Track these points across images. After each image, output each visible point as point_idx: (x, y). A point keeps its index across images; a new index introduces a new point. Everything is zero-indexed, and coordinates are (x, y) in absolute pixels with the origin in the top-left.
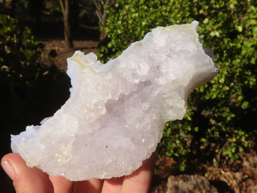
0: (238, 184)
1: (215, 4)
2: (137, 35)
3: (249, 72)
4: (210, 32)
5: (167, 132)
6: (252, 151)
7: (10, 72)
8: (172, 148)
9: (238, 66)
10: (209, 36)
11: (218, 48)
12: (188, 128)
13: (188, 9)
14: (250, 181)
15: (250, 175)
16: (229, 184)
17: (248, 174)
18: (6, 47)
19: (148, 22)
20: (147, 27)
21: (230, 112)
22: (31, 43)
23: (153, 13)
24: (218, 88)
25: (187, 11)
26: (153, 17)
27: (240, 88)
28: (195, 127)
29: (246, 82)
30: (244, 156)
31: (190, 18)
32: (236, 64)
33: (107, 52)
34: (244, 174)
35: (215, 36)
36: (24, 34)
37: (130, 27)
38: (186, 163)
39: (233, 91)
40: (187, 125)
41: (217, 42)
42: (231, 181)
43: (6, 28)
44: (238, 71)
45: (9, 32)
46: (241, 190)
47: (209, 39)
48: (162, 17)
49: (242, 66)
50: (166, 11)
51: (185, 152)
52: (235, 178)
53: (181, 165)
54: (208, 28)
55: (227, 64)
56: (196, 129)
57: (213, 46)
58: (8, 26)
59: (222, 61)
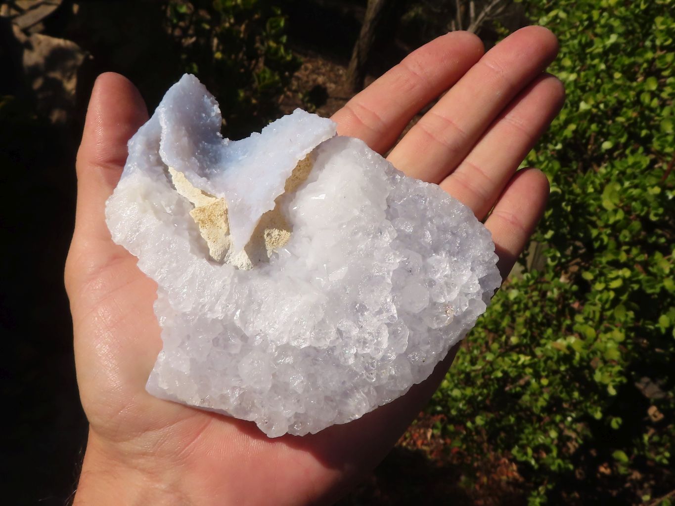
2: (553, 129)
5: (537, 400)
8: (532, 445)
12: (596, 411)
18: (215, 42)
19: (596, 106)
20: (589, 117)
22: (277, 51)
26: (612, 99)
28: (616, 415)
38: (548, 493)
40: (595, 403)
45: (236, 7)
48: (638, 108)
50: (654, 95)
51: (559, 465)
53: (535, 493)
56: (615, 423)
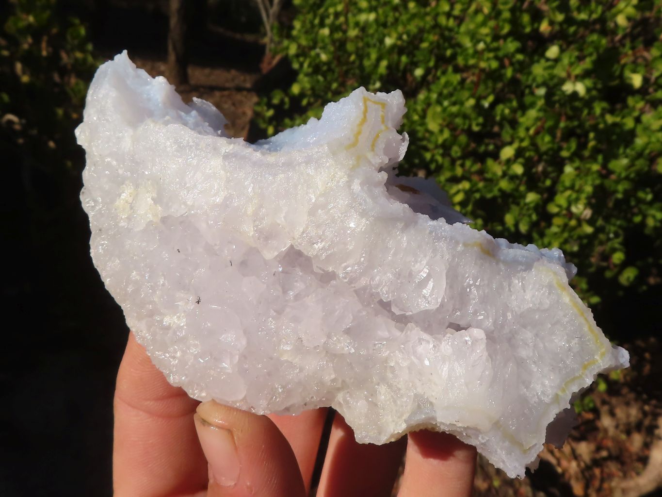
0: (583, 472)
1: (579, 10)
2: (368, 70)
3: (647, 194)
4: (562, 81)
6: (625, 391)
7: (23, 133)
9: (623, 175)
10: (558, 93)
11: (576, 123)
13: (506, 15)
14: (613, 467)
15: (614, 452)
16: (559, 470)
17: (608, 449)
18: (19, 66)
19: (400, 38)
20: (396, 50)
21: (588, 291)
22: (85, 60)
23: (414, 16)
24: (566, 226)
25: (505, 20)
26: (413, 28)
27: (621, 232)
29: (638, 219)
30: (604, 402)
31: (509, 39)
32: (618, 170)
33: (287, 106)
34: (599, 449)
35: (575, 95)
36: (69, 37)
37: (350, 47)
39: (602, 236)
41: (574, 109)
42: (564, 463)
43: (24, 16)
44: (621, 188)
45: (29, 26)
46: (587, 487)
47: (559, 101)
48: (437, 30)
49: (632, 175)
50: (449, 15)
52: (575, 456)
54: (559, 71)
55: (595, 167)
57: (563, 118)
58: (28, 12)
59: (582, 158)
